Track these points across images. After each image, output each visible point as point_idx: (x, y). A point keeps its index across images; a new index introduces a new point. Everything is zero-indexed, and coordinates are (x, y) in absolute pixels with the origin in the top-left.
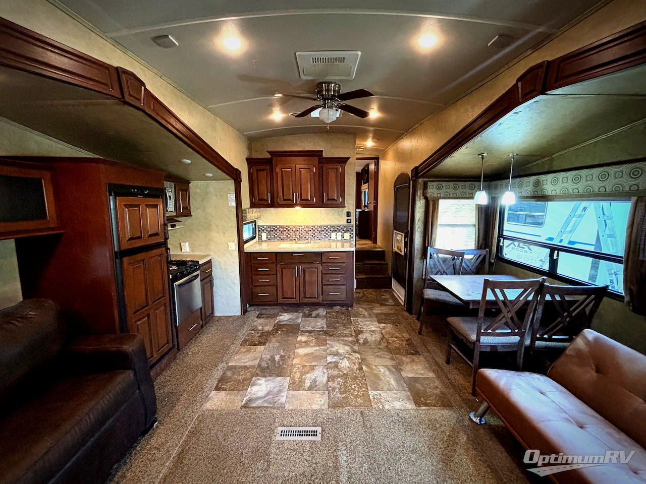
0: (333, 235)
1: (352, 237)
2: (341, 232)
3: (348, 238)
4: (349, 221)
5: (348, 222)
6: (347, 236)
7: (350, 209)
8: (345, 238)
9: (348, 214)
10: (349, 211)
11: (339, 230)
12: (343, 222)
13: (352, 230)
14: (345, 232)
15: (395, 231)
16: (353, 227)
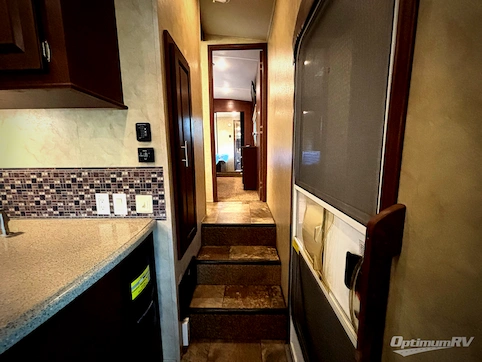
0: (102, 199)
1: (163, 208)
2: (126, 191)
3: (149, 209)
4: (147, 156)
5: (141, 160)
6: (144, 203)
7: (147, 117)
8: (138, 211)
9: (143, 132)
10: (144, 121)
11: (120, 186)
12: (127, 156)
13: (161, 185)
14: (138, 192)
15: (296, 187)
16: (161, 174)
